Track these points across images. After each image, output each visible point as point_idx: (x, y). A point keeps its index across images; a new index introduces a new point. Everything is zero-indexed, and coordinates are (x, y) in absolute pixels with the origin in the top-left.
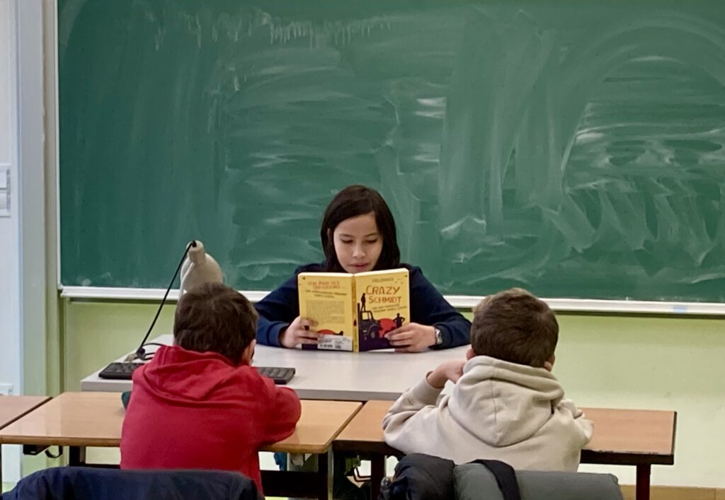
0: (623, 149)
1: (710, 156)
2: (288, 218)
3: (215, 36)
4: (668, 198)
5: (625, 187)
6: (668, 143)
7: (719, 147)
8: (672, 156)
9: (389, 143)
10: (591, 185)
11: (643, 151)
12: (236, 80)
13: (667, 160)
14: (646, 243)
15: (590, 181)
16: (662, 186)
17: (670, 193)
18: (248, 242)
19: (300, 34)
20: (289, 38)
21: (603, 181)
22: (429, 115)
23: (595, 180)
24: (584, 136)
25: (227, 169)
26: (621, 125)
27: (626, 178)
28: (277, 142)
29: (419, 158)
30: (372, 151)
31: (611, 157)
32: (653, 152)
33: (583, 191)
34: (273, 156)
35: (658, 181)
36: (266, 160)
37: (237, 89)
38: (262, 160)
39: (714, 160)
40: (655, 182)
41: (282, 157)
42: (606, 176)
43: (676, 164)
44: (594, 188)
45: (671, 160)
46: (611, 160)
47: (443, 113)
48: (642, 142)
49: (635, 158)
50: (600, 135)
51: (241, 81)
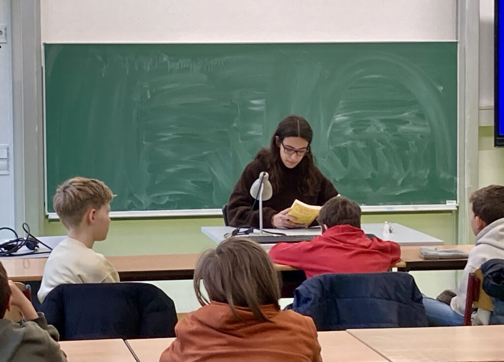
0: (359, 125)
1: (403, 127)
2: (180, 168)
3: (137, 68)
4: (383, 150)
5: (360, 145)
6: (382, 121)
7: (408, 122)
8: (385, 128)
9: (235, 125)
10: (343, 145)
11: (370, 125)
12: (148, 92)
13: (382, 130)
14: (372, 175)
15: (342, 142)
16: (379, 144)
17: (383, 147)
18: (156, 183)
19: (184, 66)
20: (178, 68)
21: (349, 142)
22: (256, 109)
23: (345, 142)
24: (339, 118)
25: (144, 142)
26: (358, 112)
27: (361, 140)
28: (173, 126)
29: (251, 133)
30: (226, 130)
31: (352, 129)
32: (375, 126)
33: (339, 147)
34: (170, 134)
35: (378, 141)
36: (166, 136)
37: (149, 97)
38: (166, 137)
39: (406, 129)
40: (376, 142)
41: (176, 135)
42: (351, 139)
43: (387, 132)
44: (345, 146)
45: (384, 130)
46: (353, 131)
47: (264, 108)
48: (369, 121)
49: (365, 129)
50: (345, 118)
51: (151, 93)
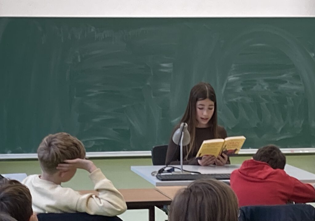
0: (247, 84)
1: (282, 86)
2: (104, 119)
3: (70, 37)
5: (249, 100)
6: (266, 81)
7: (286, 82)
8: (268, 87)
9: (148, 84)
11: (255, 85)
13: (265, 88)
14: (258, 124)
15: (234, 98)
16: (263, 99)
17: (267, 102)
20: (103, 38)
21: (239, 98)
22: (166, 71)
24: (231, 78)
25: (75, 97)
26: (247, 73)
27: (249, 96)
28: (98, 84)
29: (161, 90)
30: (141, 87)
32: (260, 85)
33: (231, 102)
34: (96, 91)
37: (79, 61)
38: (93, 93)
39: (284, 88)
40: (260, 97)
41: (101, 91)
43: (269, 90)
44: (236, 101)
46: (243, 89)
47: (172, 70)
48: (255, 81)
49: (252, 88)
50: (238, 78)
51: (81, 57)
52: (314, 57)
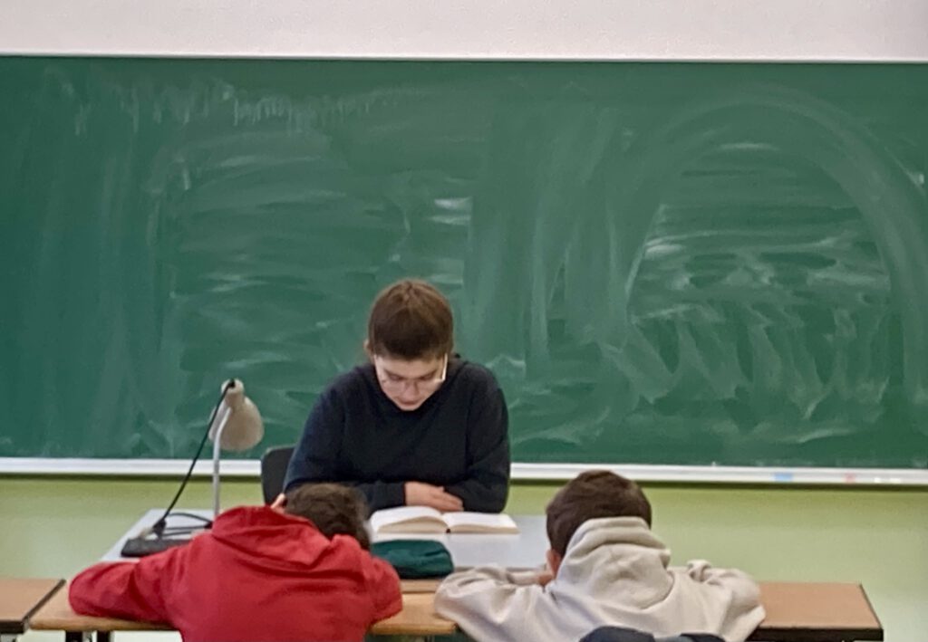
0: (708, 265)
1: (820, 274)
2: (258, 361)
3: (158, 116)
4: (768, 330)
5: (710, 316)
6: (766, 258)
7: (832, 262)
8: (772, 275)
9: (396, 258)
10: (665, 313)
11: (732, 268)
12: (185, 175)
13: (765, 280)
14: (738, 390)
15: (665, 308)
16: (759, 314)
17: (767, 322)
18: (201, 394)
20: (259, 118)
21: (680, 309)
22: (448, 221)
23: (670, 306)
24: (656, 247)
25: (173, 295)
26: (706, 234)
27: (711, 302)
28: (243, 258)
30: (374, 270)
31: (691, 275)
32: (747, 269)
33: (656, 322)
34: (236, 277)
35: (754, 307)
36: (227, 282)
37: (187, 188)
39: (827, 280)
40: (750, 309)
41: (250, 279)
42: (685, 301)
43: (777, 285)
44: (669, 317)
45: (771, 280)
46: (692, 280)
47: (468, 218)
48: (733, 256)
49: (722, 277)
50: (677, 247)
51: (192, 177)
52: (923, 186)
